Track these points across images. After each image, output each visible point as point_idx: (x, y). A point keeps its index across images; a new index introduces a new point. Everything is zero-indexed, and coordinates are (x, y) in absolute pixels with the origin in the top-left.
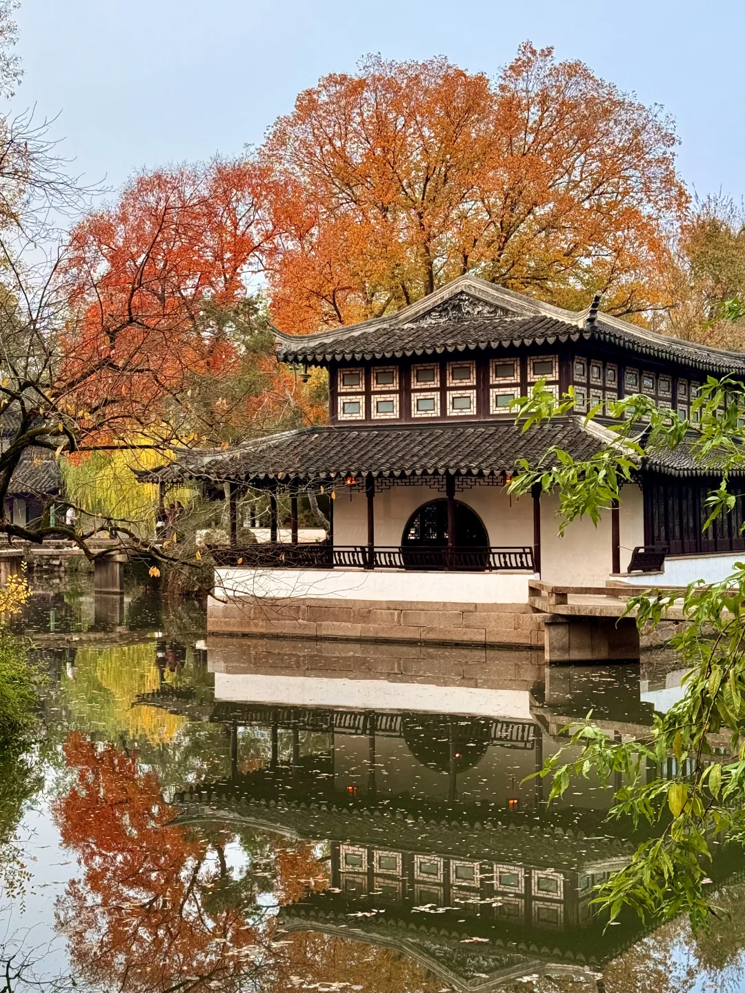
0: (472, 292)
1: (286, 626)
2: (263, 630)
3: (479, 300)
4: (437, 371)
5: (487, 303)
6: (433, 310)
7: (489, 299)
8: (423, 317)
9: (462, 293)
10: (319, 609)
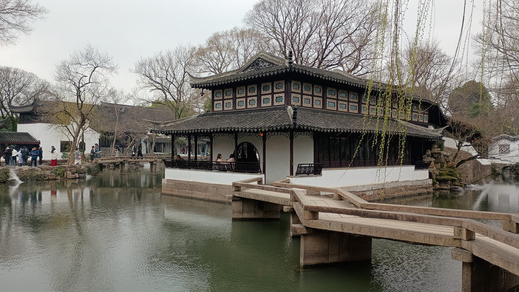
0: (263, 57)
1: (183, 193)
2: (177, 193)
3: (264, 60)
4: (245, 90)
5: (267, 62)
6: (250, 66)
7: (268, 60)
8: (247, 69)
9: (259, 58)
10: (193, 186)
